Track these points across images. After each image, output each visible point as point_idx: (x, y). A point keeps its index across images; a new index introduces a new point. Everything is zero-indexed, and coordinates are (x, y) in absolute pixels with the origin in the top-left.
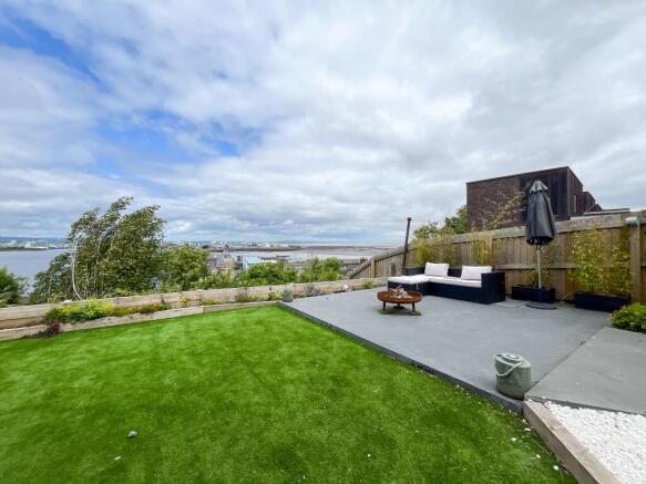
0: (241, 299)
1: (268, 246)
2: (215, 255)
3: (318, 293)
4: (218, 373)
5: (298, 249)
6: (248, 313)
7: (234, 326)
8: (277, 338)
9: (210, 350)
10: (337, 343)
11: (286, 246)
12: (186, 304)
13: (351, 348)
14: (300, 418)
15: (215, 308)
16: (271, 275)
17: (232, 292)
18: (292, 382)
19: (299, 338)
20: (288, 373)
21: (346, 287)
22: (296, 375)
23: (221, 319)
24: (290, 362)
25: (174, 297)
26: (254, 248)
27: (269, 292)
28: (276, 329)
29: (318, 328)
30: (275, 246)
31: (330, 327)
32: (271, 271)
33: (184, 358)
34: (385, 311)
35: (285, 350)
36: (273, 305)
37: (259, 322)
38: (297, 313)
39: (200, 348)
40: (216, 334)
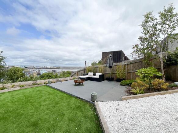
0: (34, 84)
1: (49, 67)
2: (30, 70)
3: (60, 81)
4: (20, 106)
5: (59, 68)
6: (35, 88)
7: (30, 92)
8: (43, 94)
9: (19, 100)
10: (60, 94)
11: (56, 67)
12: (13, 87)
13: (63, 95)
14: (43, 114)
15: (24, 88)
16: (49, 76)
17: (31, 82)
18: (43, 105)
19: (50, 94)
20: (43, 103)
21: (68, 79)
22: (45, 103)
23: (25, 91)
24: (44, 101)
25: (8, 85)
26: (45, 68)
27: (45, 81)
28: (43, 92)
29: (56, 91)
30: (52, 67)
31: (59, 90)
32: (49, 75)
33: (9, 104)
34: (76, 85)
35: (44, 98)
36: (44, 86)
37: (39, 91)
38: (51, 87)
39: (15, 100)
40: (22, 95)
